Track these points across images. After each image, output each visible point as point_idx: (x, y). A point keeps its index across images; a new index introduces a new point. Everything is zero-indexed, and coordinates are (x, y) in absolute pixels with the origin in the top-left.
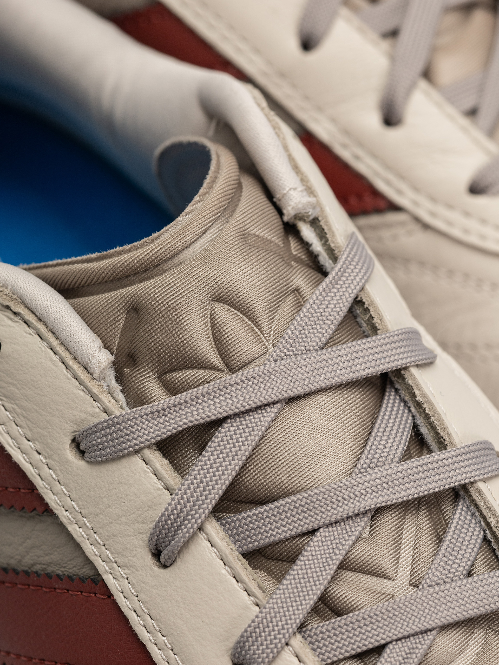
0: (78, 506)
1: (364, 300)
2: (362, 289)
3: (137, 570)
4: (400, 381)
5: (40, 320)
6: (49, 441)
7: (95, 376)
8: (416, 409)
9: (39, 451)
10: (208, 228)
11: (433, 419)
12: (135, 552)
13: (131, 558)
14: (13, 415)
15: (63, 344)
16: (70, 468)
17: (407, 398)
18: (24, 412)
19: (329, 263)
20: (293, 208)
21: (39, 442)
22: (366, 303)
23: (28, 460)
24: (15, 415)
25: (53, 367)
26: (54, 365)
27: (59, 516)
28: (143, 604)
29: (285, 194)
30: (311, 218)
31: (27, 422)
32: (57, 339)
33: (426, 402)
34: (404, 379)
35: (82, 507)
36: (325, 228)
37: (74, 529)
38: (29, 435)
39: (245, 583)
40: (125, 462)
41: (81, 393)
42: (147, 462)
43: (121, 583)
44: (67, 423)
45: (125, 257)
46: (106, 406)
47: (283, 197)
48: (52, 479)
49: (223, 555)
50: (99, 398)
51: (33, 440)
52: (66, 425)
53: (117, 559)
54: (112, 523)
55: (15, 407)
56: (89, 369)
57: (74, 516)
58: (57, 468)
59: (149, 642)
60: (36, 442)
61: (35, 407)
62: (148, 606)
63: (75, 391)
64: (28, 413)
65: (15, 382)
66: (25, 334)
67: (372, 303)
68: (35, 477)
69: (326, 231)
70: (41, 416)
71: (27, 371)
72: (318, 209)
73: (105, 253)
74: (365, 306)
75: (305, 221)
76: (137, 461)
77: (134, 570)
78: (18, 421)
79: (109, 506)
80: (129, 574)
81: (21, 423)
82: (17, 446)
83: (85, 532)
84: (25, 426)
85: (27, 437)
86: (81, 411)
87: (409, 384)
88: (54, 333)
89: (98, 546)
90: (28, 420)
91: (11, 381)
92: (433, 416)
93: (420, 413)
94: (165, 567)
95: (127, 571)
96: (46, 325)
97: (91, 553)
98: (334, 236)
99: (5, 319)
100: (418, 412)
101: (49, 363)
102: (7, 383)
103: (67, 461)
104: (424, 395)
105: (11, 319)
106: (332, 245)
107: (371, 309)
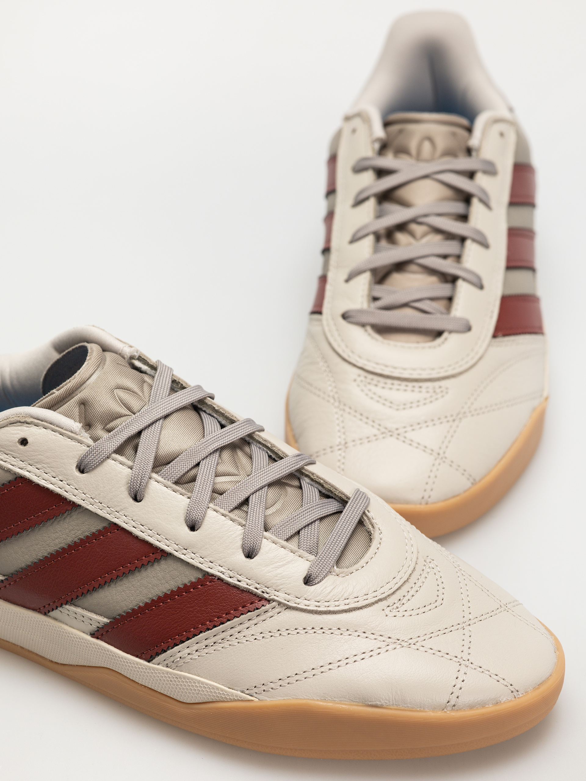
0: (89, 495)
1: (176, 379)
2: (173, 375)
3: (128, 509)
4: (205, 405)
5: (42, 421)
6: (65, 472)
7: (77, 433)
8: (217, 415)
9: (62, 480)
10: (95, 370)
11: (226, 414)
12: (124, 501)
13: (123, 505)
14: (43, 470)
15: (57, 426)
16: (79, 479)
17: (211, 412)
18: (48, 465)
19: (153, 372)
20: (129, 353)
21: (60, 475)
22: (177, 380)
23: (57, 487)
24: (45, 469)
25: (56, 438)
26: (56, 436)
27: (81, 504)
28: (137, 521)
29: (122, 350)
30: (137, 357)
31: (51, 469)
32: (54, 425)
33: (220, 409)
34: (206, 404)
35: (91, 494)
36: (145, 358)
37: (90, 507)
38: (54, 475)
39: (180, 491)
40: (105, 464)
41: (74, 443)
42: (115, 460)
43: (122, 518)
44: (71, 459)
45: (69, 385)
46: (88, 443)
47: (122, 351)
48: (72, 489)
49: (165, 484)
50: (83, 441)
51: (57, 476)
52: (71, 461)
53: (116, 509)
54: (108, 494)
55: (43, 465)
56: (73, 431)
57: (88, 501)
58: (73, 483)
59: (146, 536)
60: (59, 476)
61: (54, 459)
62: (139, 521)
63: (70, 443)
64: (51, 464)
65: (40, 453)
66: (37, 430)
67: (179, 379)
68: (63, 492)
69: (146, 359)
70: (58, 462)
71: (44, 445)
72: (139, 353)
73: (58, 387)
74: (177, 381)
75: (134, 359)
76: (110, 461)
77: (126, 509)
78: (47, 471)
79: (104, 487)
80: (125, 513)
81: (48, 471)
82: (50, 483)
83: (96, 506)
84: (51, 471)
85: (53, 476)
86: (77, 451)
87: (210, 405)
88: (51, 424)
89: (105, 508)
90: (51, 467)
91: (37, 454)
92: (226, 413)
93: (219, 415)
94: (140, 501)
95: (123, 512)
96: (46, 422)
97: (102, 513)
98: (150, 360)
99: (25, 428)
100: (218, 416)
101: (54, 437)
102: (36, 455)
103: (77, 476)
104: (218, 406)
105: (28, 427)
106: (151, 364)
107: (180, 381)
